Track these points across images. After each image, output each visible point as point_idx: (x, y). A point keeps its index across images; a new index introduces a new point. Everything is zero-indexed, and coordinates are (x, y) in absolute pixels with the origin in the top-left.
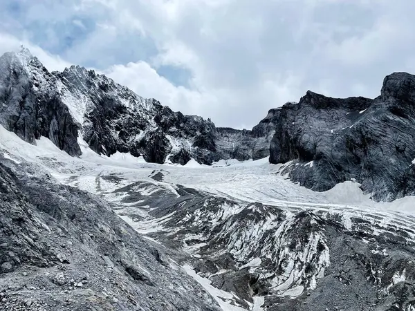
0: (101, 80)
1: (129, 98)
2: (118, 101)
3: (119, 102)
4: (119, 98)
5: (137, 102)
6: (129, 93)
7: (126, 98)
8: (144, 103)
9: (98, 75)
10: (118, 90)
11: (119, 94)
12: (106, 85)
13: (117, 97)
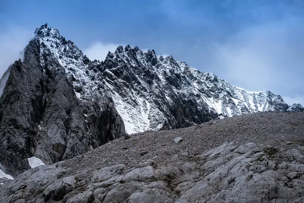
0: (168, 67)
1: (221, 95)
2: (202, 102)
3: (205, 106)
4: (203, 96)
5: (236, 101)
6: (220, 85)
7: (216, 97)
8: (251, 101)
9: (162, 59)
10: (199, 83)
11: (202, 91)
12: (178, 76)
13: (198, 96)
